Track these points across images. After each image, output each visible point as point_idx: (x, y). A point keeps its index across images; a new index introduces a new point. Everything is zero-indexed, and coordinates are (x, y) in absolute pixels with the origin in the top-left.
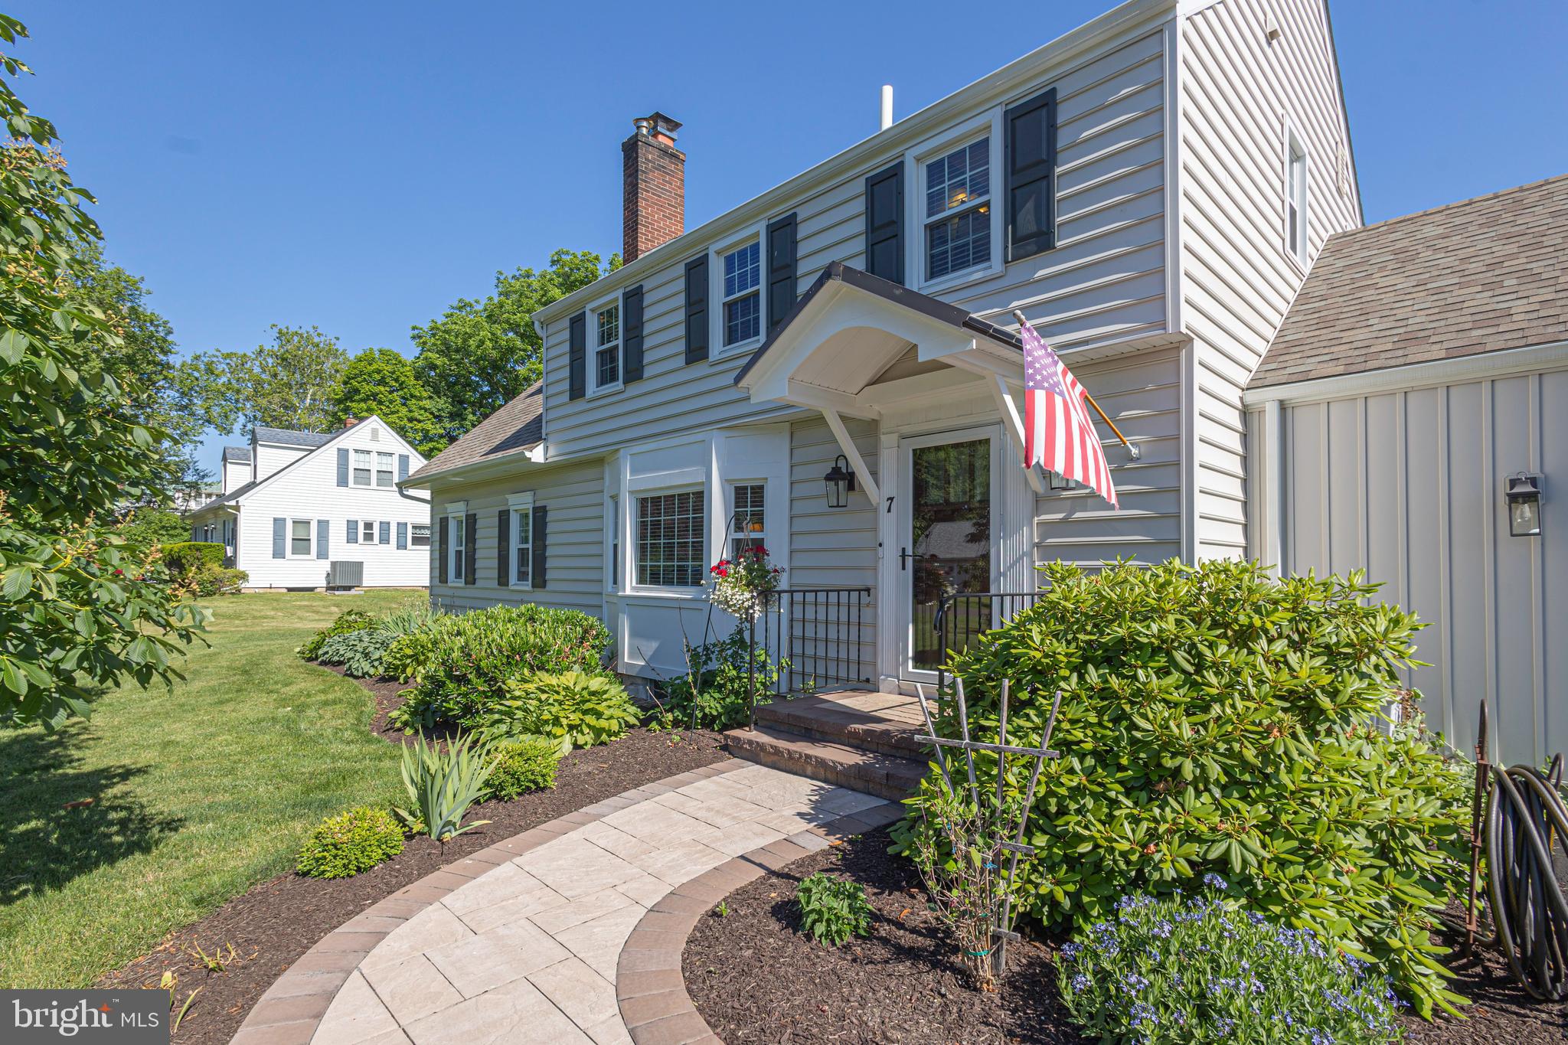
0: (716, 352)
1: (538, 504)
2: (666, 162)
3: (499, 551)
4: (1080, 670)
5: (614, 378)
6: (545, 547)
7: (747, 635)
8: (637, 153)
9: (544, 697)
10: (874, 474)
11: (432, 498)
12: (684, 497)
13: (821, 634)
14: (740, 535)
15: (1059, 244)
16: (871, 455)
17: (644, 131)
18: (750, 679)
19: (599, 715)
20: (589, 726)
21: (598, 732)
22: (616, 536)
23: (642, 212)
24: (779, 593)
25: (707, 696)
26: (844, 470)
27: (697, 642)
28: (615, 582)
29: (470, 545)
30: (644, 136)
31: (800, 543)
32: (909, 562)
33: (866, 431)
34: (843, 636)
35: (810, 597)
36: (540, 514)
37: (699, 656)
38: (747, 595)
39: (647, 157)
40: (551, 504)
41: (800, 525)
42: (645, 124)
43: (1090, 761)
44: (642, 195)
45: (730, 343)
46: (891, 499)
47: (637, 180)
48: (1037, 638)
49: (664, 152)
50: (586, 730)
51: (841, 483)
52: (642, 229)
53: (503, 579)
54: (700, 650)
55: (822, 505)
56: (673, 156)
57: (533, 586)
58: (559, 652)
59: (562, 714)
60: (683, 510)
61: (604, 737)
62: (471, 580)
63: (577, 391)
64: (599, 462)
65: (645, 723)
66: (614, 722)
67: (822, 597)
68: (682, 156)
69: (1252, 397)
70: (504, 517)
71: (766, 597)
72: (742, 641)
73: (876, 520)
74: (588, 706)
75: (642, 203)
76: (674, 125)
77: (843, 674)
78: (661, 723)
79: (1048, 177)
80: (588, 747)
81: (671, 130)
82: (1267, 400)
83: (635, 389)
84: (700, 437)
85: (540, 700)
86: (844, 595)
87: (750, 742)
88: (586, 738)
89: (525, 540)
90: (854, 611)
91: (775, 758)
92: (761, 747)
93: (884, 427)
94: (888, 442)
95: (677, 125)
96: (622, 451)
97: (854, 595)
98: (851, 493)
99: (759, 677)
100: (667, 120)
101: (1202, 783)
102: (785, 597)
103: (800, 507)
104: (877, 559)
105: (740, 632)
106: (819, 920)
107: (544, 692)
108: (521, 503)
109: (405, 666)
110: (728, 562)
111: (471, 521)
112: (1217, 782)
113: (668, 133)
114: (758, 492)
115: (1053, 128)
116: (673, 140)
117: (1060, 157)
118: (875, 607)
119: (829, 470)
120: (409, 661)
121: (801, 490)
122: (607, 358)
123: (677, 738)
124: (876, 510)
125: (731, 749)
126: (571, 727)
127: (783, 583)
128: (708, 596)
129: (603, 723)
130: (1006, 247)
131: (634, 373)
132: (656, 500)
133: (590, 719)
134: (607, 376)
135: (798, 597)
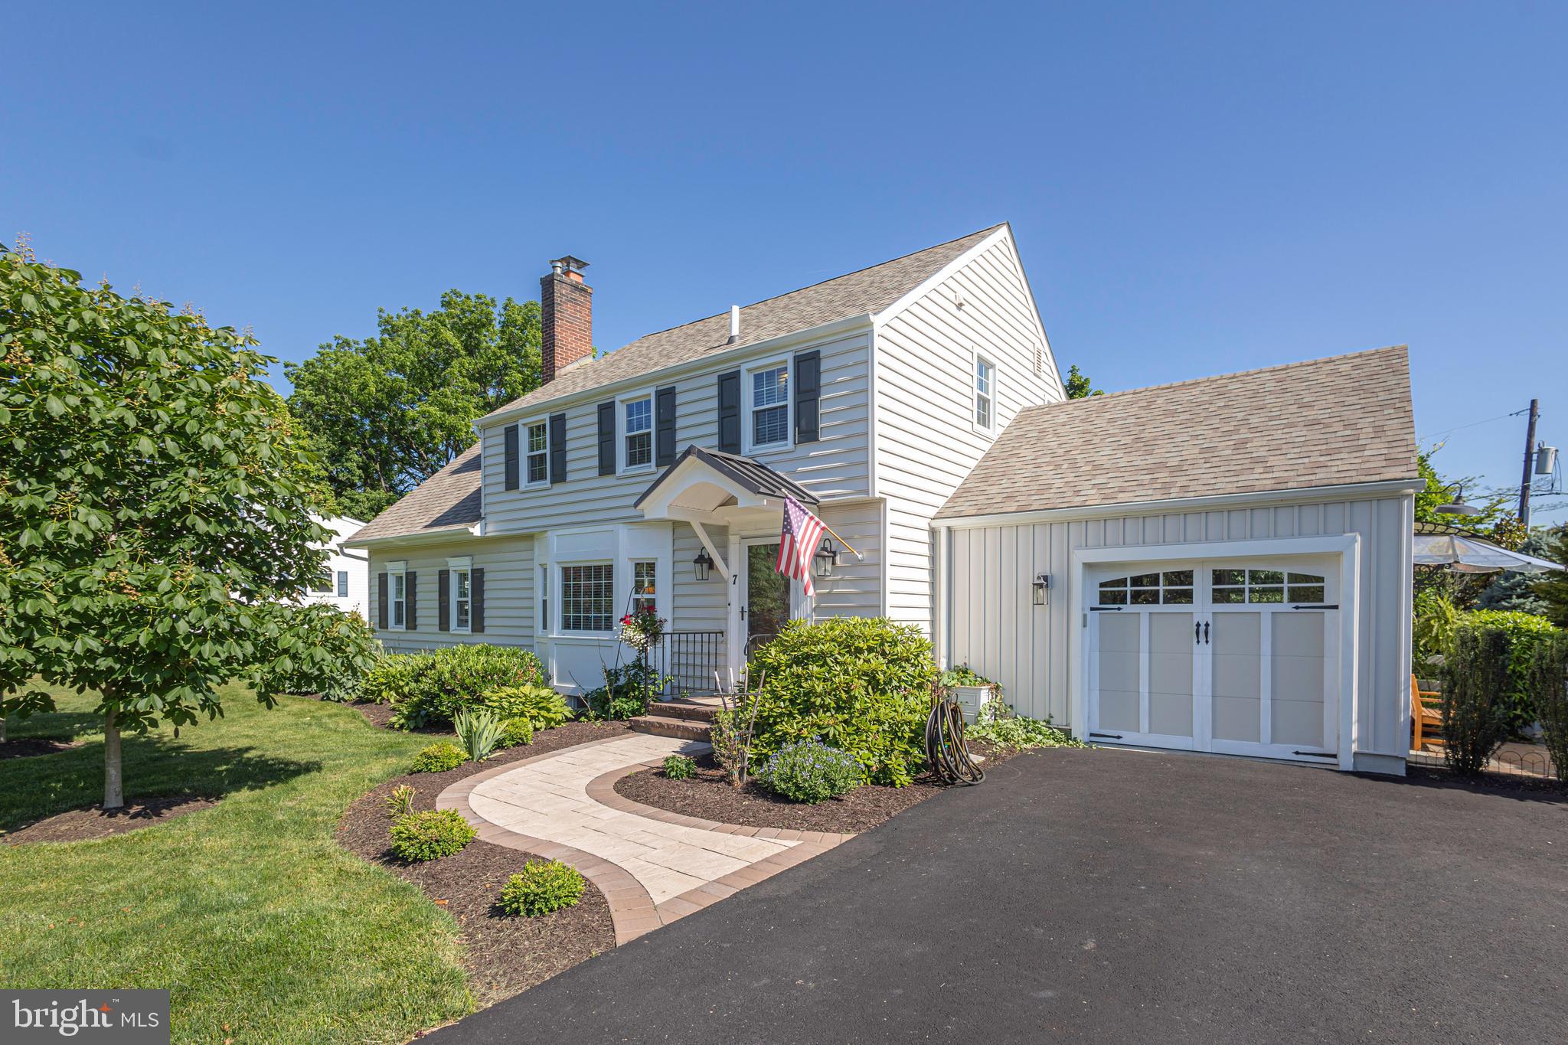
0: (621, 470)
1: (476, 567)
2: (576, 295)
3: (440, 603)
4: (790, 666)
5: (543, 477)
6: (483, 600)
7: (643, 662)
8: (553, 289)
9: (512, 700)
10: (725, 560)
11: (370, 557)
12: (598, 569)
13: (690, 661)
14: (638, 596)
15: (821, 439)
16: (723, 548)
17: (559, 271)
18: (646, 688)
19: (549, 710)
20: (543, 716)
21: (548, 720)
22: (545, 594)
23: (558, 336)
24: (663, 634)
25: (617, 700)
26: (706, 557)
27: (611, 666)
28: (545, 627)
29: (410, 597)
30: (558, 275)
31: (680, 602)
32: (746, 615)
33: (720, 533)
34: (705, 662)
35: (683, 637)
36: (478, 576)
37: (612, 675)
38: (643, 636)
39: (561, 292)
40: (487, 567)
41: (679, 590)
42: (559, 264)
43: (787, 703)
44: (558, 322)
45: (631, 464)
46: (736, 576)
47: (553, 310)
48: (773, 653)
49: (576, 287)
50: (542, 719)
51: (705, 565)
52: (558, 350)
53: (444, 625)
54: (613, 672)
55: (691, 578)
56: (582, 290)
57: (472, 631)
58: (516, 674)
59: (526, 709)
60: (598, 577)
61: (553, 724)
62: (412, 625)
63: (512, 483)
64: (530, 537)
65: (577, 718)
66: (558, 715)
67: (691, 637)
68: (589, 290)
69: (935, 524)
70: (444, 577)
71: (655, 637)
72: (640, 665)
73: (726, 589)
74: (540, 705)
75: (558, 329)
76: (581, 265)
77: (705, 686)
78: (587, 717)
79: (815, 400)
80: (543, 730)
81: (578, 268)
82: (942, 525)
83: (559, 488)
84: (610, 527)
85: (510, 702)
86: (706, 636)
87: (645, 722)
88: (541, 724)
89: (463, 594)
90: (712, 646)
91: (660, 729)
92: (652, 724)
93: (731, 530)
94: (733, 539)
95: (585, 264)
96: (549, 533)
97: (713, 636)
98: (711, 572)
99: (652, 687)
100: (577, 261)
101: (826, 708)
102: (668, 638)
103: (680, 578)
104: (727, 613)
105: (639, 660)
106: (673, 770)
107: (511, 697)
108: (460, 564)
109: (381, 691)
110: (631, 616)
111: (411, 578)
112: (833, 708)
113: (578, 271)
114: (651, 567)
115: (818, 373)
116: (582, 276)
117: (823, 390)
118: (726, 644)
119: (697, 557)
120: (383, 687)
121: (680, 567)
122: (537, 462)
123: (599, 724)
124: (726, 582)
125: (636, 728)
126: (532, 718)
127: (667, 628)
128: (618, 637)
129: (551, 715)
130: (795, 435)
131: (559, 476)
132: (577, 570)
133: (543, 713)
134: (536, 475)
135: (676, 637)
